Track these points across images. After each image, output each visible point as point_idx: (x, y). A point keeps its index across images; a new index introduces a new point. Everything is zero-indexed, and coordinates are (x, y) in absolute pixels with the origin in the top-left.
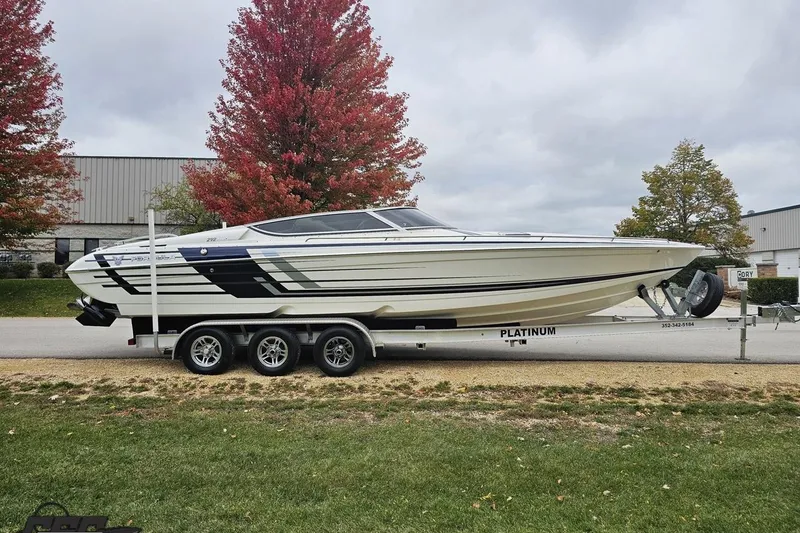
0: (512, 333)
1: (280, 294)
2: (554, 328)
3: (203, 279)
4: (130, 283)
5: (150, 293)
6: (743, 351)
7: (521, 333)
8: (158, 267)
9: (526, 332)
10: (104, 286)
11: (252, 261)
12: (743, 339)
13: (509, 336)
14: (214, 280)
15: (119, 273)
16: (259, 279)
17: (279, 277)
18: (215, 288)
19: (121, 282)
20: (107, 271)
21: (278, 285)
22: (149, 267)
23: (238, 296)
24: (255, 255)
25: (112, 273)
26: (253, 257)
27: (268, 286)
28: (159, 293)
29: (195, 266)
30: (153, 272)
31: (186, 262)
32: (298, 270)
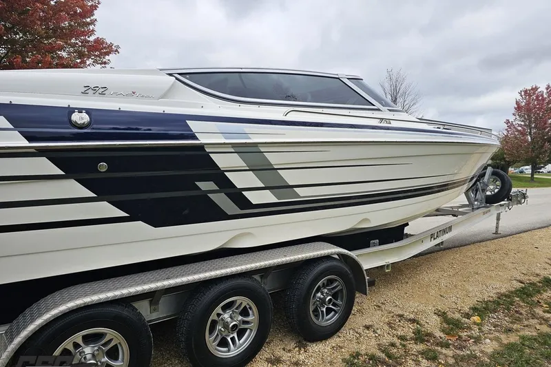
1: (239, 211)
3: (75, 188)
6: (497, 228)
11: (201, 147)
12: (498, 219)
17: (240, 180)
18: (106, 209)
21: (238, 197)
23: (156, 223)
24: (206, 134)
26: (203, 140)
27: (221, 200)
29: (54, 156)
31: (24, 143)
32: (275, 167)
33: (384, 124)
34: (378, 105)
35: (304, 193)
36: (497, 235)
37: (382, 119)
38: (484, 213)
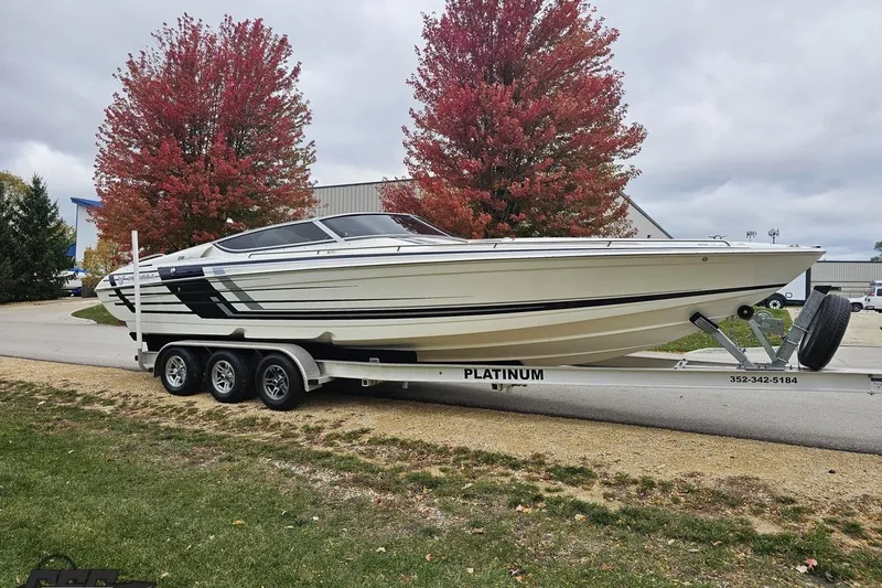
0: (480, 374)
1: (232, 315)
2: (541, 371)
3: (174, 298)
4: (129, 301)
7: (493, 374)
9: (500, 374)
10: (116, 304)
11: (205, 280)
13: (476, 377)
14: (184, 300)
15: (122, 292)
16: (215, 299)
17: (230, 297)
18: (184, 308)
19: (125, 300)
20: (116, 290)
21: (228, 304)
22: (133, 287)
23: (202, 316)
24: (208, 273)
25: (118, 292)
26: (206, 276)
27: (222, 306)
29: (168, 285)
32: (243, 289)
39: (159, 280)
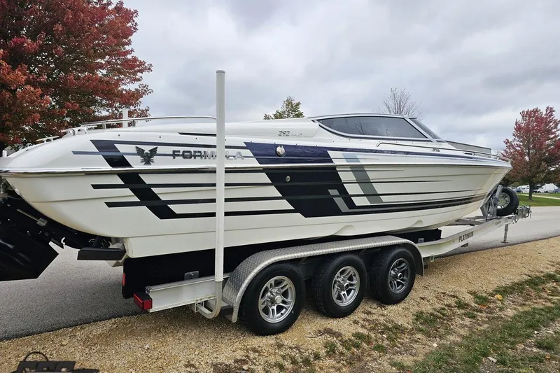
1: (348, 210)
3: (274, 191)
4: (163, 198)
5: (213, 215)
6: (505, 237)
8: (228, 171)
10: (110, 205)
11: (334, 168)
12: (506, 230)
13: (461, 241)
14: (286, 193)
15: (148, 179)
16: (333, 192)
17: (352, 189)
18: (285, 205)
19: (146, 196)
20: (121, 175)
21: (348, 199)
22: (213, 171)
23: (306, 215)
25: (132, 180)
27: (340, 202)
28: (227, 214)
29: (268, 171)
30: (221, 178)
31: (258, 165)
32: (372, 181)
33: (436, 152)
34: (430, 138)
35: (386, 199)
36: (505, 243)
37: (435, 149)
38: (496, 224)
39: (255, 164)
